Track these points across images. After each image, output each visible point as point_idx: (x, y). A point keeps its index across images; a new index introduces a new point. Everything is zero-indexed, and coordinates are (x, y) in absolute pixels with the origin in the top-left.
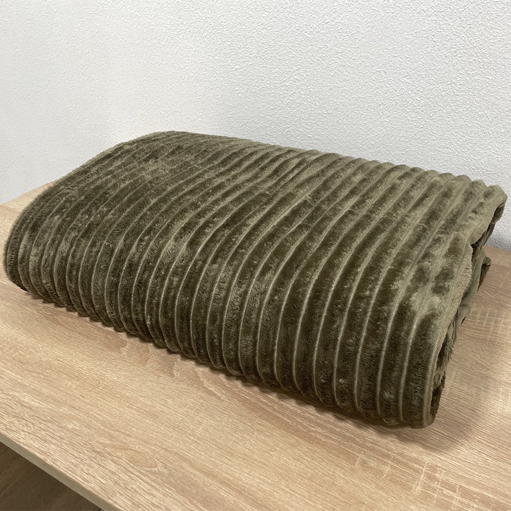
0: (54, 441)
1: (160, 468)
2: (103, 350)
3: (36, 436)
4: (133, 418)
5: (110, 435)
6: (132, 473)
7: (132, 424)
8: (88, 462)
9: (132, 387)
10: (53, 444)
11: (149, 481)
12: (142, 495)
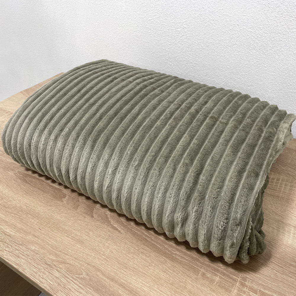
0: (23, 257)
1: (84, 275)
2: (52, 200)
3: (13, 254)
4: (69, 243)
5: (56, 254)
6: (68, 278)
7: (69, 247)
8: (43, 270)
9: (69, 224)
10: (23, 259)
11: (78, 283)
12: (74, 292)
